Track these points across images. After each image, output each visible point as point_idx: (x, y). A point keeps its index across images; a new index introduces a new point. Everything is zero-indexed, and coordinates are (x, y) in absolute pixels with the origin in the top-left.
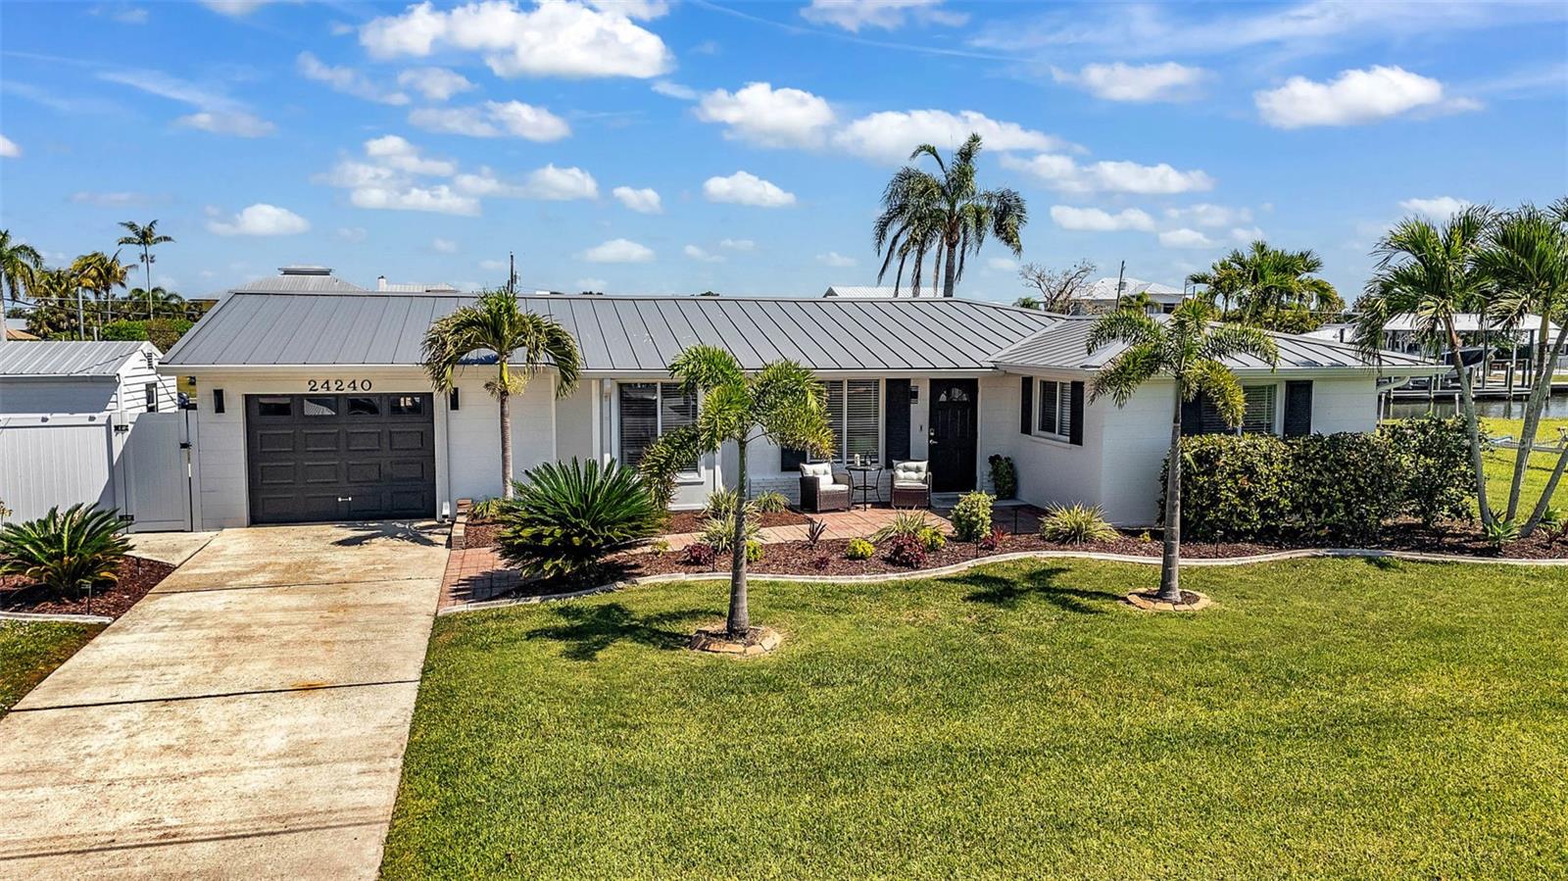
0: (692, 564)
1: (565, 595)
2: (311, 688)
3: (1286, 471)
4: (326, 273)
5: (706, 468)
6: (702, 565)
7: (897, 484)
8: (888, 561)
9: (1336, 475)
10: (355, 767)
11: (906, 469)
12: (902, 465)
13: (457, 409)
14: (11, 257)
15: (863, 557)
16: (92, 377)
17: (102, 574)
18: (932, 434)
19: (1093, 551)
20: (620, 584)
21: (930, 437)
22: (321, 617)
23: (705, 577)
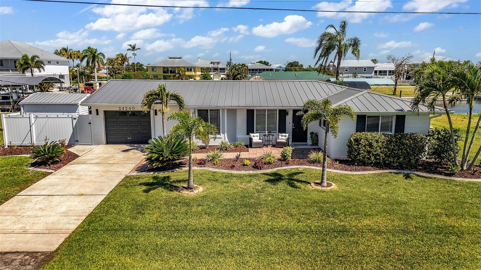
0: (200, 164)
1: (160, 172)
2: (82, 195)
3: (383, 145)
4: (180, 58)
5: (222, 134)
6: (202, 165)
7: (278, 141)
8: (253, 167)
9: (400, 147)
10: (74, 218)
11: (282, 136)
12: (281, 134)
13: (157, 115)
14: (97, 56)
15: (246, 165)
16: (72, 104)
17: (56, 159)
18: (293, 125)
19: (319, 167)
20: (177, 169)
21: (293, 126)
22: (100, 174)
23: (202, 168)
